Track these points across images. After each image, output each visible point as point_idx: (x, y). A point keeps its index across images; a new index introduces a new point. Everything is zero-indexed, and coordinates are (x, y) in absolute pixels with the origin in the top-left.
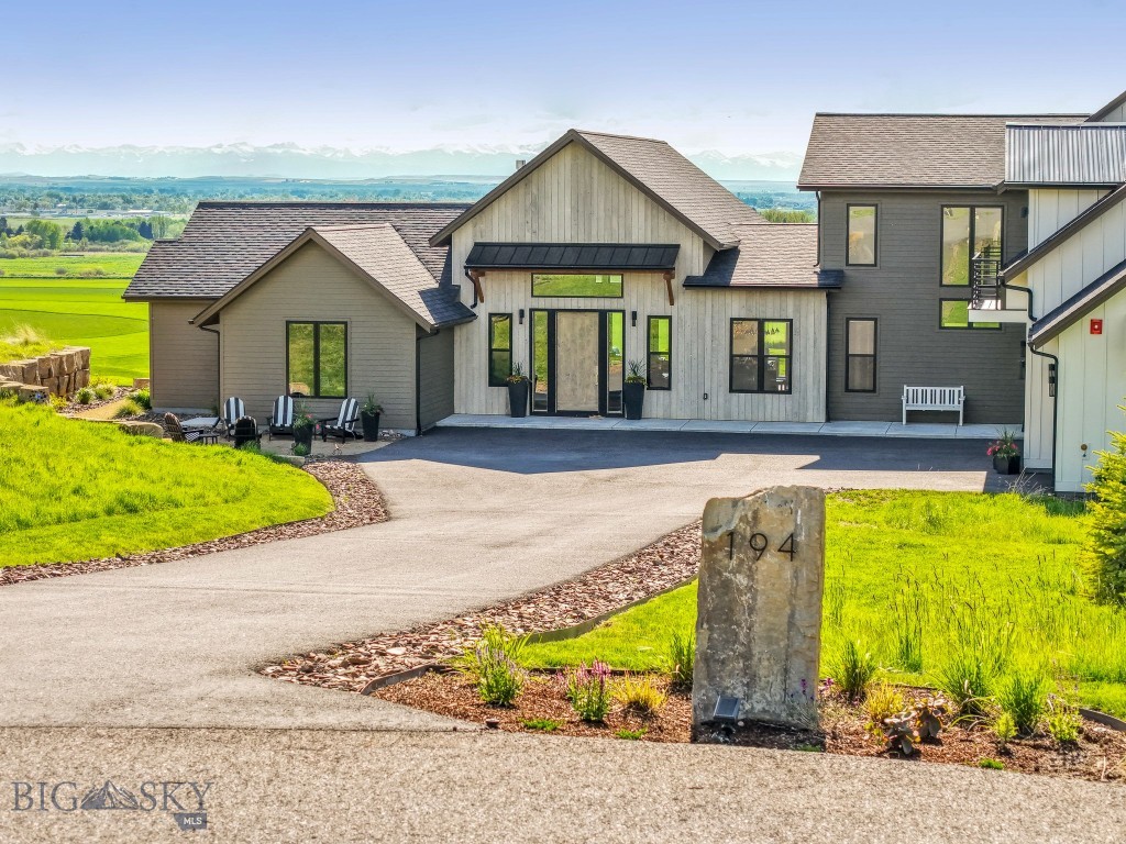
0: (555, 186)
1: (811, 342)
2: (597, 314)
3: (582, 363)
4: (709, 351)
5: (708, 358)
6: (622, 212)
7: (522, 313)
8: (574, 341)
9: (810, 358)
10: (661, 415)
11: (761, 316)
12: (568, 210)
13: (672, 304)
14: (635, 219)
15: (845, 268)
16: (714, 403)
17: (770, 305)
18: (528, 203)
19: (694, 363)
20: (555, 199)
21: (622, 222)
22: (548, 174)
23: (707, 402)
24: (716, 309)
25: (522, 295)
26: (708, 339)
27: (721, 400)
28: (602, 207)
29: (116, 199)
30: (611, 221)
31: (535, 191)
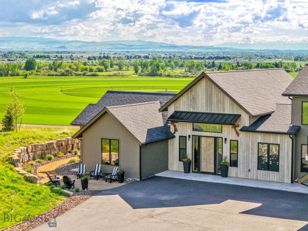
0: (200, 92)
1: (286, 153)
2: (214, 138)
3: (209, 155)
4: (251, 154)
5: (250, 156)
6: (222, 102)
7: (189, 136)
8: (206, 147)
9: (286, 159)
10: (234, 176)
11: (269, 142)
12: (204, 101)
13: (238, 136)
14: (226, 105)
15: (301, 125)
16: (252, 173)
17: (272, 138)
18: (192, 97)
19: (246, 158)
20: (200, 96)
21: (222, 106)
22: (198, 87)
23: (250, 172)
24: (253, 139)
25: (189, 130)
26: (250, 149)
27: (255, 172)
28: (215, 100)
29: (273, 56)
30: (218, 105)
31: (194, 93)
